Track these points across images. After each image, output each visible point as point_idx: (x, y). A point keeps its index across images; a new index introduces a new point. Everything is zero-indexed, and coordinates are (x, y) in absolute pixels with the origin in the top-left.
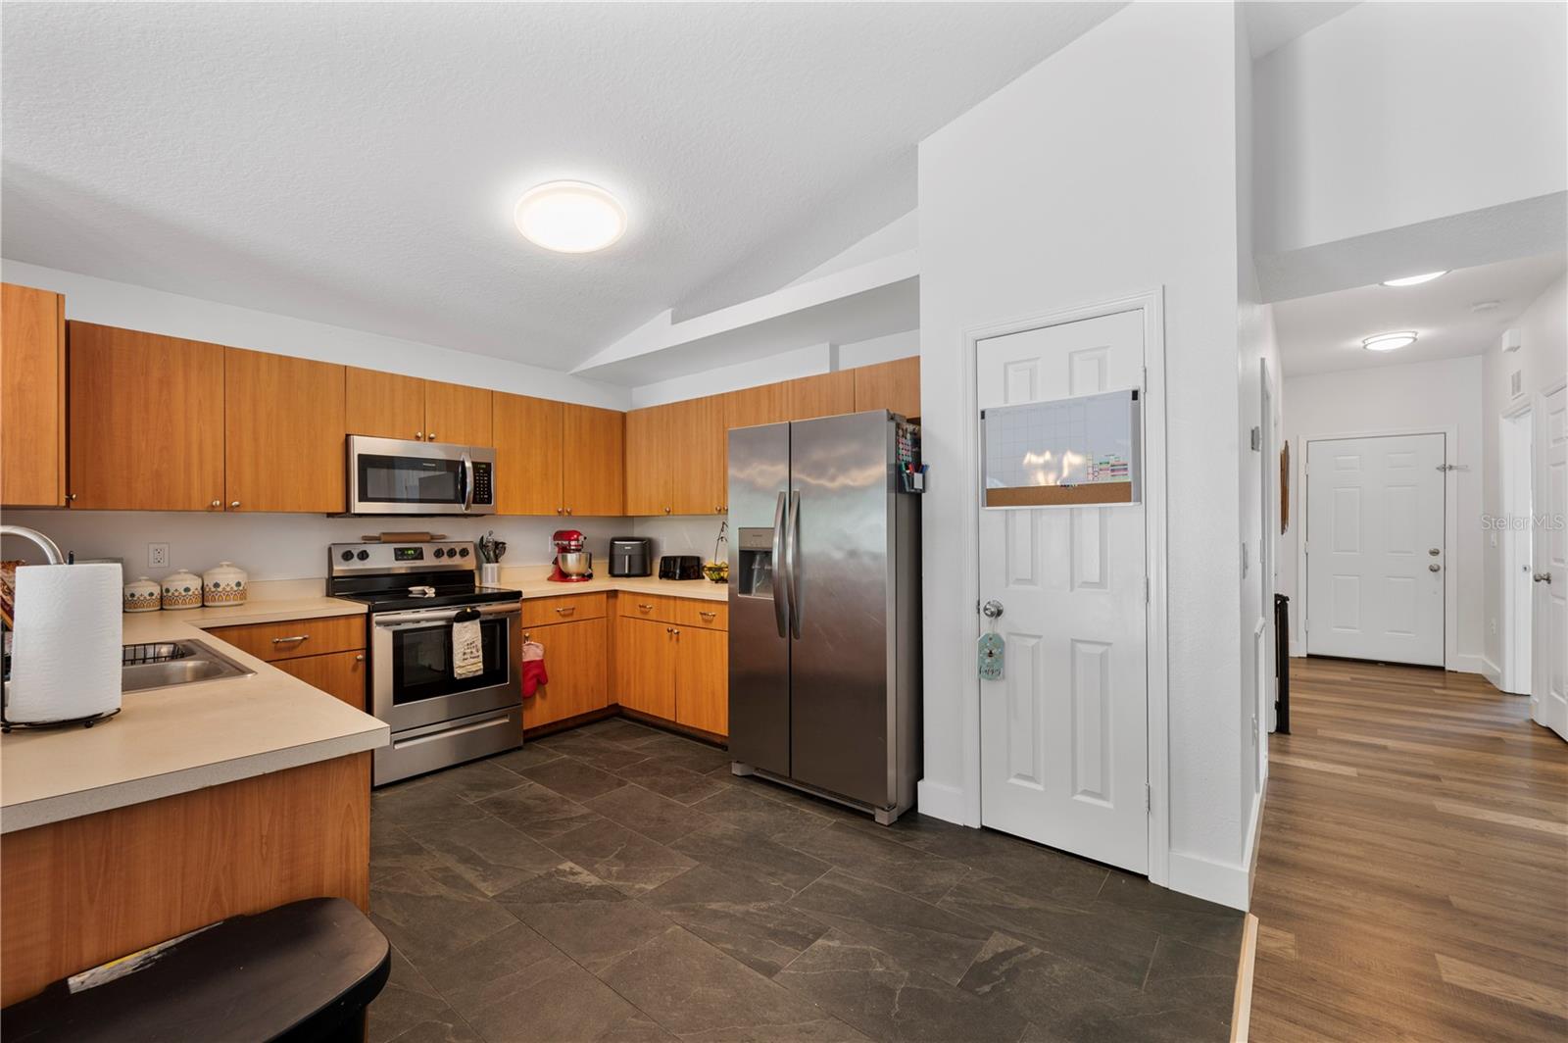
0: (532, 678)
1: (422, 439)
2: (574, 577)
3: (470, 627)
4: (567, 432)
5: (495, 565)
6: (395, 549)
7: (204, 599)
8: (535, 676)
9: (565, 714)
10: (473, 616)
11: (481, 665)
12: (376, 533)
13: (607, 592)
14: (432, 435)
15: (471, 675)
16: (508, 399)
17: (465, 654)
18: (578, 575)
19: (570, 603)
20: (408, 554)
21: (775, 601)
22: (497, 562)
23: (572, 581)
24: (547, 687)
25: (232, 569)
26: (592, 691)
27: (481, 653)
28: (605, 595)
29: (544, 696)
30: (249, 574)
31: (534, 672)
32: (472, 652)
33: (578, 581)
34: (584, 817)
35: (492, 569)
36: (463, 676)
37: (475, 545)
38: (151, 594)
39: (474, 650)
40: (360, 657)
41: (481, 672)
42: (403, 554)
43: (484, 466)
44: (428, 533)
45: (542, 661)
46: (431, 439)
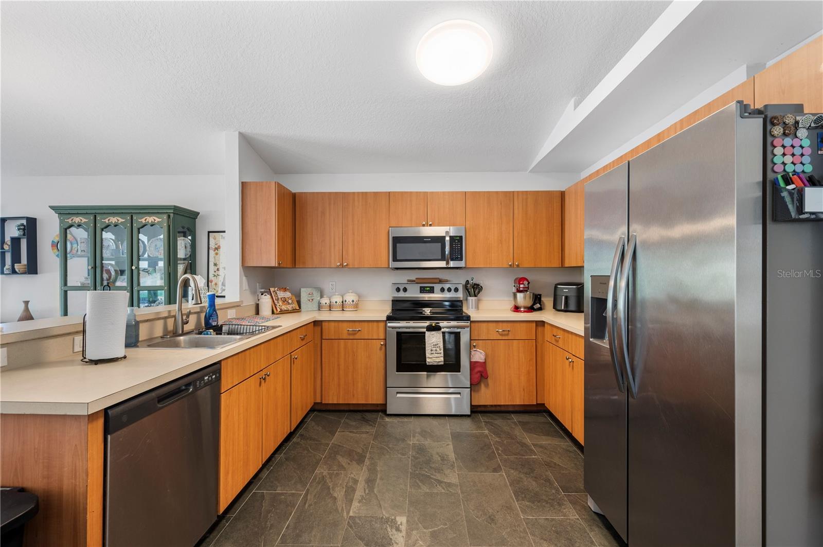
0: (477, 373)
1: (426, 225)
2: (522, 309)
3: (435, 335)
4: (516, 211)
5: (474, 298)
6: (421, 287)
7: (343, 307)
8: (480, 372)
9: (502, 401)
10: (437, 328)
11: (442, 359)
12: (414, 279)
13: (537, 322)
14: (430, 223)
15: (435, 364)
16: (476, 195)
17: (432, 350)
18: (525, 308)
19: (507, 327)
20: (426, 290)
21: (610, 348)
22: (475, 296)
23: (521, 311)
24: (490, 381)
25: (353, 294)
26: (524, 390)
27: (442, 351)
28: (534, 324)
29: (487, 386)
30: (359, 296)
31: (479, 369)
32: (436, 350)
33: (525, 312)
34: (449, 485)
35: (472, 300)
36: (431, 364)
37: (463, 286)
38: (326, 303)
39: (438, 349)
40: (382, 343)
41: (442, 363)
42: (424, 290)
43: (458, 238)
44: (438, 278)
45: (485, 363)
46: (430, 225)
